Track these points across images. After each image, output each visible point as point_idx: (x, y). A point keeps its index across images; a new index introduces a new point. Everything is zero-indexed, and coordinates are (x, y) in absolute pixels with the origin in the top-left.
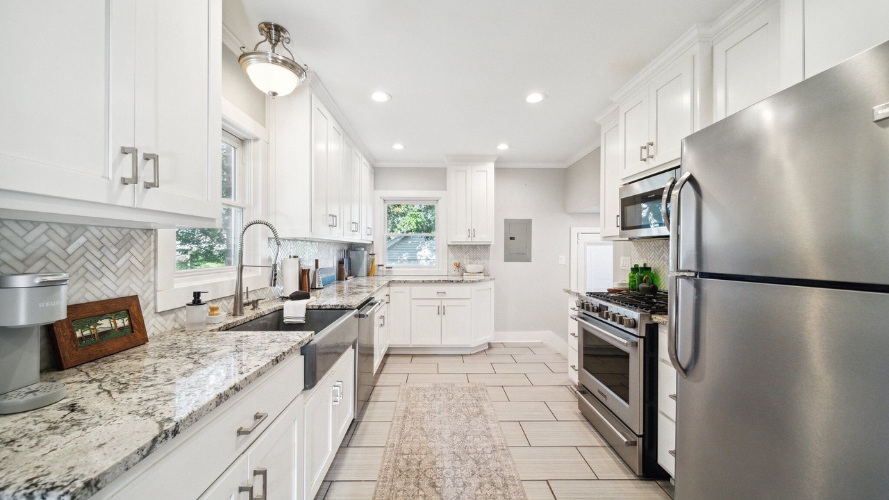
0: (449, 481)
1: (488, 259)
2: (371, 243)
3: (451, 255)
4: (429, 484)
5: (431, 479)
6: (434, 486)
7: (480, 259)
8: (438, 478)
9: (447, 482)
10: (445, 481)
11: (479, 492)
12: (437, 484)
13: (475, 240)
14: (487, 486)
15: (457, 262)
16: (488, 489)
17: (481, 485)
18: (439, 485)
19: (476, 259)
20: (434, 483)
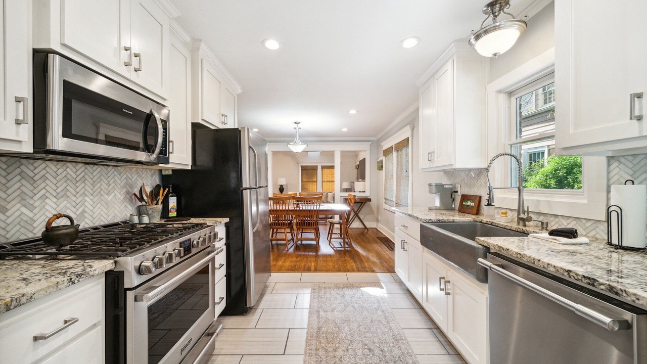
0: (360, 352)
4: (373, 351)
5: (373, 355)
6: (370, 350)
8: (368, 355)
9: (361, 352)
10: (363, 353)
11: (337, 345)
12: (368, 351)
14: (331, 349)
16: (330, 347)
17: (335, 350)
18: (366, 350)
20: (370, 351)
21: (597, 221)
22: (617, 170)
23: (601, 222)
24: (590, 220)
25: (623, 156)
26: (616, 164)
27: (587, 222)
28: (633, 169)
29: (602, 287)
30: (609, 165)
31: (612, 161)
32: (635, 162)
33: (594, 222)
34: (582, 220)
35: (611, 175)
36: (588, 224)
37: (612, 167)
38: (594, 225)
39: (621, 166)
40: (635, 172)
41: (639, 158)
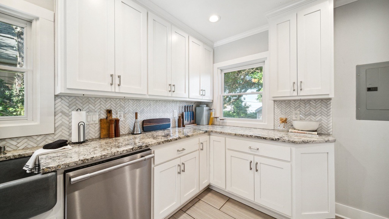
1: (328, 115)
2: (212, 101)
3: (278, 111)
7: (315, 115)
13: (301, 93)
15: (284, 117)
19: (310, 114)
21: (46, 134)
22: (60, 103)
23: (50, 135)
24: (40, 135)
25: (64, 96)
26: (59, 100)
27: (38, 137)
28: (69, 103)
29: (144, 147)
30: (55, 100)
31: (57, 98)
32: (70, 100)
33: (44, 136)
34: (33, 137)
35: (56, 106)
36: (39, 139)
37: (57, 101)
38: (45, 138)
39: (63, 101)
40: (70, 105)
41: (72, 98)
